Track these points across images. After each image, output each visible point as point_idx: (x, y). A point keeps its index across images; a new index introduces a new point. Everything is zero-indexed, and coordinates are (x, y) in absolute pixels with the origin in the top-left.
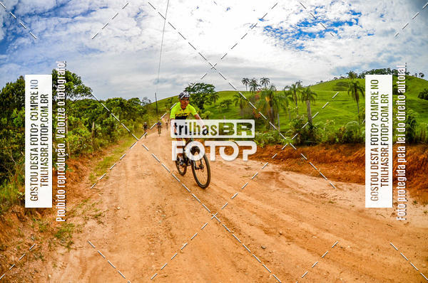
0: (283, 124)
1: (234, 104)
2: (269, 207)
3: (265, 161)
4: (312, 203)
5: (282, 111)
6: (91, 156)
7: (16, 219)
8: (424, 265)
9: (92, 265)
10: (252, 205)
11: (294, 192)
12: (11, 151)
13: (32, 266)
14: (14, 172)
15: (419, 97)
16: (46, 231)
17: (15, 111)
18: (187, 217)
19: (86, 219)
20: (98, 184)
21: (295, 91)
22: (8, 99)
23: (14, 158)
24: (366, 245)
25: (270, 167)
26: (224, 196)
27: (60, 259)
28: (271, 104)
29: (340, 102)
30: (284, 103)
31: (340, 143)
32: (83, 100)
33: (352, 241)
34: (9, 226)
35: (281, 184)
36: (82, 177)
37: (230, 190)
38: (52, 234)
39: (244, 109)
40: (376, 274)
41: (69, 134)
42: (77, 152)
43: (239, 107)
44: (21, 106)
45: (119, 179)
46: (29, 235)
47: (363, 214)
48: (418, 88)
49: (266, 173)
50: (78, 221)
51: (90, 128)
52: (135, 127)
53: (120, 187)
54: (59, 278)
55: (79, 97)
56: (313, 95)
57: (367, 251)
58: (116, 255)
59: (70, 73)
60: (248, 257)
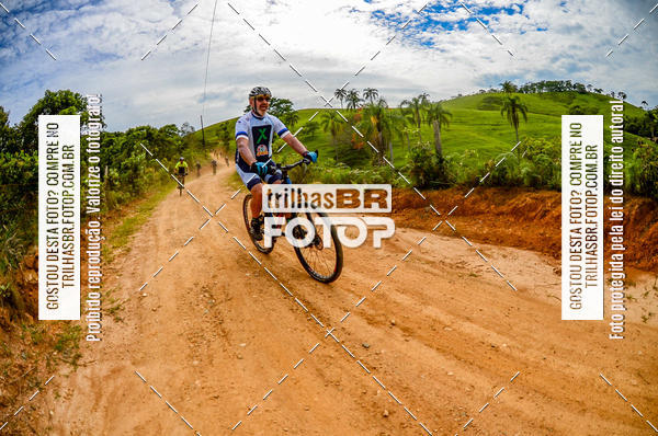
0: (398, 159)
1: (322, 129)
4: (443, 277)
6: (104, 219)
9: (109, 388)
18: (247, 301)
20: (115, 261)
21: (417, 109)
24: (534, 343)
27: (64, 384)
28: (379, 128)
29: (487, 127)
31: (487, 185)
33: (510, 336)
38: (50, 345)
39: (337, 137)
40: (552, 390)
43: (329, 133)
45: (145, 250)
46: (19, 352)
47: (526, 294)
53: (148, 263)
54: (65, 414)
56: (446, 115)
57: (536, 353)
58: (141, 369)
59: (71, 94)
60: (343, 362)
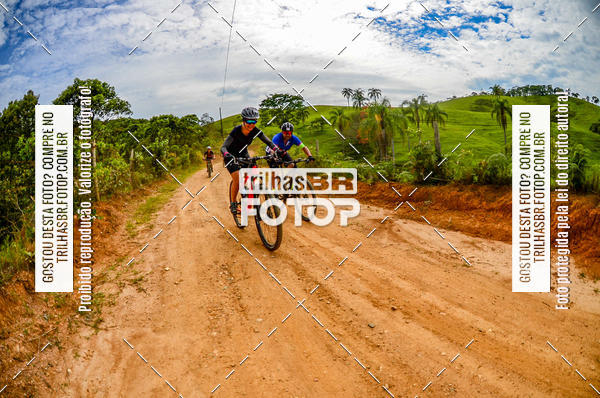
0: (399, 154)
2: (379, 269)
3: (373, 204)
4: (439, 266)
5: (398, 135)
6: (128, 197)
7: (23, 291)
8: (593, 367)
10: (356, 266)
11: (414, 249)
12: (16, 196)
13: (44, 357)
14: (20, 225)
15: (591, 129)
16: (65, 305)
17: (21, 139)
19: (122, 286)
20: (139, 236)
21: (417, 109)
22: (11, 124)
23: (21, 206)
24: (514, 329)
25: (381, 213)
26: (316, 252)
27: (84, 345)
28: (383, 125)
30: (400, 124)
31: (480, 183)
32: (117, 120)
33: (494, 322)
34: (13, 301)
35: (396, 237)
36: (115, 227)
37: (325, 243)
39: (343, 132)
40: (527, 372)
41: (98, 167)
42: (108, 192)
44: (29, 132)
45: (167, 227)
46: (41, 313)
47: (510, 284)
48: (589, 117)
49: (376, 221)
50: (109, 289)
51: (127, 157)
52: (191, 156)
53: (170, 239)
54: (83, 373)
55: (113, 116)
56: (442, 116)
57: (516, 338)
58: (162, 337)
59: (100, 83)
